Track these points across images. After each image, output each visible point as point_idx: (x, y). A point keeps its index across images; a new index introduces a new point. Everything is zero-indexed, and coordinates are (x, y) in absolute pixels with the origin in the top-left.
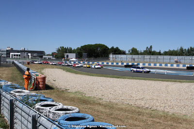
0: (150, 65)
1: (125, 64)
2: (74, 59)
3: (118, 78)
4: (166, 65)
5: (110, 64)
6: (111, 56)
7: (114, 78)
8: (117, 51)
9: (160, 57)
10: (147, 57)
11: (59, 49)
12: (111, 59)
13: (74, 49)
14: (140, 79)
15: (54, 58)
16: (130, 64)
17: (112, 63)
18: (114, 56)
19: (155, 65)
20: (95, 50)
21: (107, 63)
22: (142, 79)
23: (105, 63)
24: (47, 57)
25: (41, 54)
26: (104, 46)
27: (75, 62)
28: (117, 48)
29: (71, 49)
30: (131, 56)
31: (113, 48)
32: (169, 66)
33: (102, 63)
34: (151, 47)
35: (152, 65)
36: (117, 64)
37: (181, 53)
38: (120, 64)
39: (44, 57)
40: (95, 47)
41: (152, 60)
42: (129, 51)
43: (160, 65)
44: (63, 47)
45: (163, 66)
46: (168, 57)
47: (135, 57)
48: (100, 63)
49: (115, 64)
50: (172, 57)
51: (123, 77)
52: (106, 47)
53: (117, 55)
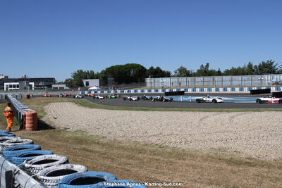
0: (202, 90)
1: (167, 91)
2: (95, 88)
3: (146, 110)
4: (225, 89)
5: (146, 91)
6: (148, 80)
7: (140, 111)
8: (158, 73)
9: (217, 78)
10: (199, 79)
11: (75, 74)
12: (148, 85)
13: (98, 73)
14: (175, 111)
15: (68, 88)
16: (175, 90)
17: (150, 91)
18: (153, 80)
19: (210, 90)
20: (126, 72)
21: (143, 91)
22: (177, 111)
23: (139, 91)
24: (58, 86)
25: (49, 83)
26: (139, 66)
27: (96, 92)
28: (158, 68)
29: (92, 73)
30: (176, 79)
31: (152, 68)
32: (229, 90)
33: (136, 91)
34: (208, 65)
35: (206, 90)
36: (157, 91)
37: (250, 71)
38: (160, 91)
39: (54, 86)
40: (127, 69)
41: (206, 84)
42: (176, 72)
43: (217, 90)
44: (81, 71)
45: (221, 90)
46: (229, 78)
47: (183, 80)
48: (132, 91)
49: (153, 91)
50: (234, 77)
51: (154, 109)
52: (143, 68)
53: (156, 79)
